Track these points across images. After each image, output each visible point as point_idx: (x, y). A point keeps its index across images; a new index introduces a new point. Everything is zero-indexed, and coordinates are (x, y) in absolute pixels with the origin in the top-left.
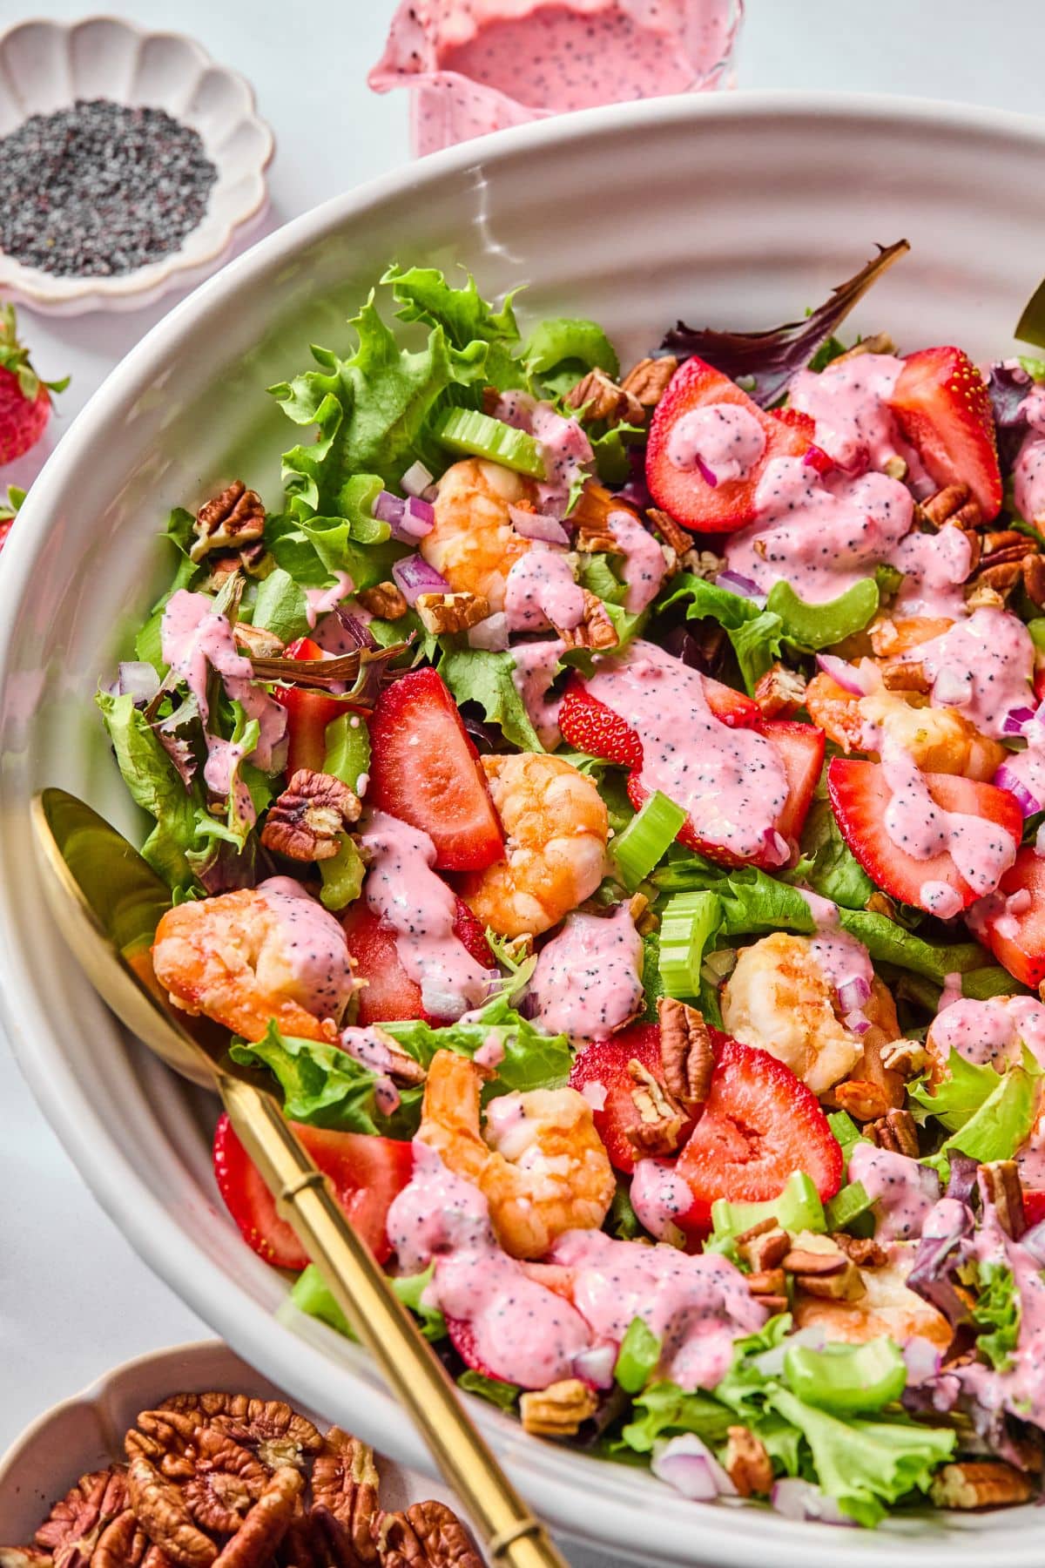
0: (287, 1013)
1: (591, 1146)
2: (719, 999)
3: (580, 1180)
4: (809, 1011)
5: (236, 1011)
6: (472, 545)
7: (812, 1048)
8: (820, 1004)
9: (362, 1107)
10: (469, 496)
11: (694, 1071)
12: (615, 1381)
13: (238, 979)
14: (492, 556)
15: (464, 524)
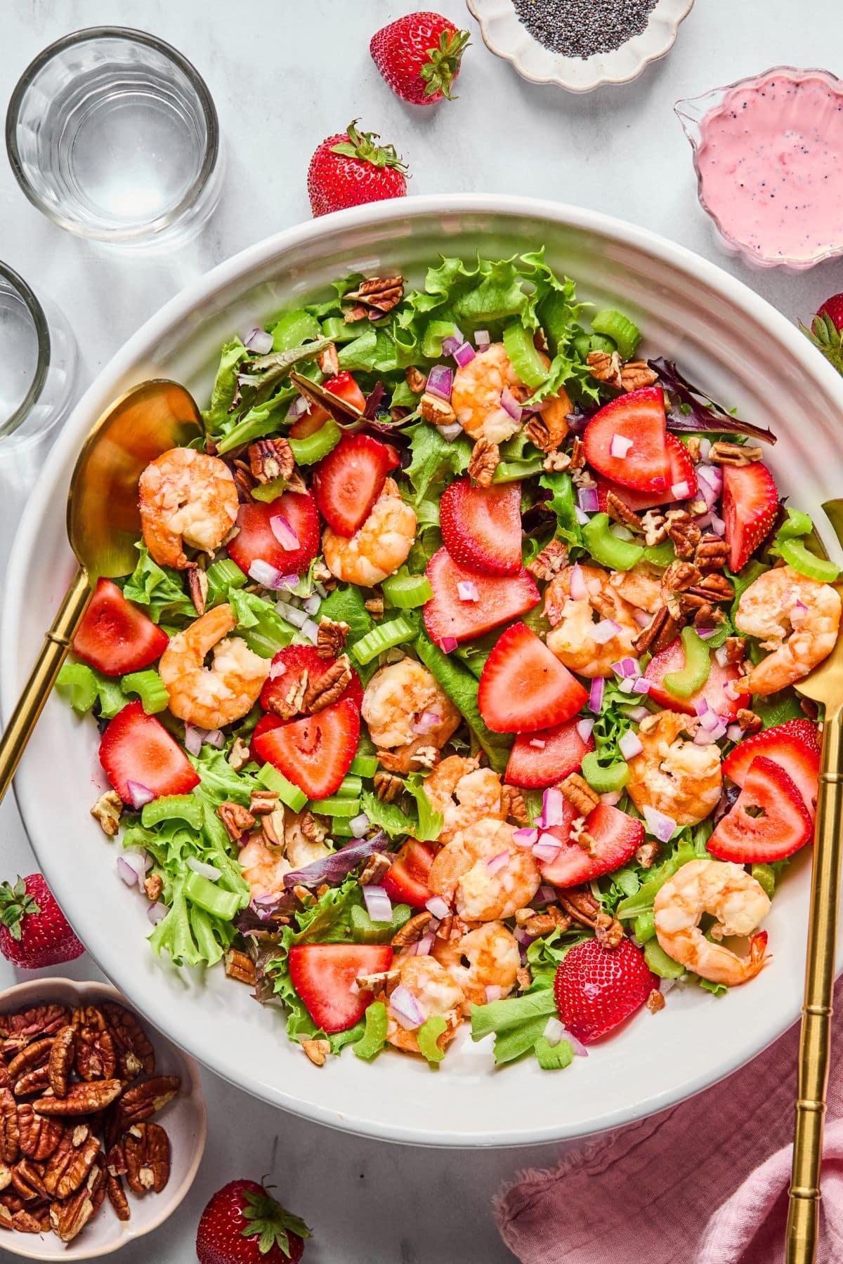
0: (170, 542)
1: (248, 693)
2: (377, 670)
3: (227, 705)
4: (399, 712)
5: (148, 524)
6: (471, 390)
7: (385, 728)
8: (408, 713)
9: (160, 607)
10: (493, 367)
11: (320, 701)
12: (141, 810)
13: (163, 512)
14: (475, 402)
15: (478, 378)
